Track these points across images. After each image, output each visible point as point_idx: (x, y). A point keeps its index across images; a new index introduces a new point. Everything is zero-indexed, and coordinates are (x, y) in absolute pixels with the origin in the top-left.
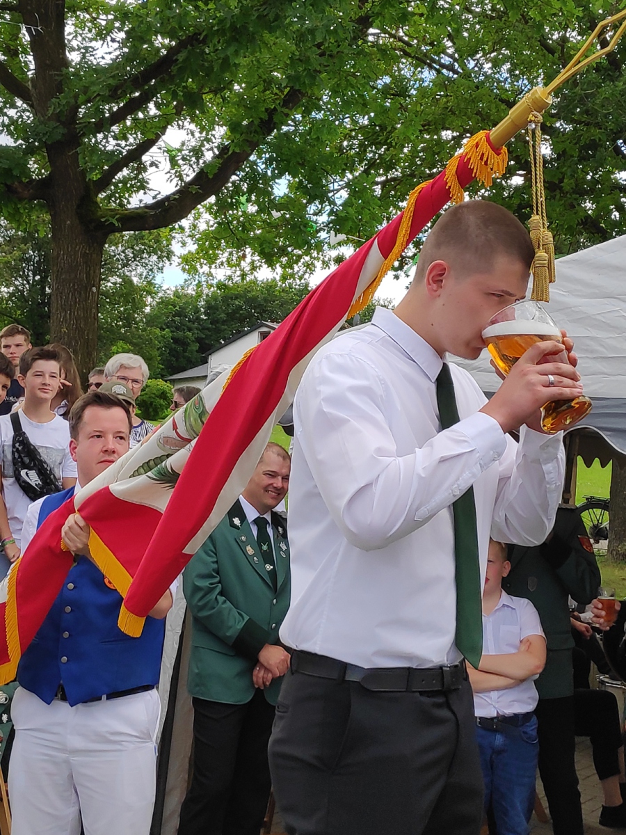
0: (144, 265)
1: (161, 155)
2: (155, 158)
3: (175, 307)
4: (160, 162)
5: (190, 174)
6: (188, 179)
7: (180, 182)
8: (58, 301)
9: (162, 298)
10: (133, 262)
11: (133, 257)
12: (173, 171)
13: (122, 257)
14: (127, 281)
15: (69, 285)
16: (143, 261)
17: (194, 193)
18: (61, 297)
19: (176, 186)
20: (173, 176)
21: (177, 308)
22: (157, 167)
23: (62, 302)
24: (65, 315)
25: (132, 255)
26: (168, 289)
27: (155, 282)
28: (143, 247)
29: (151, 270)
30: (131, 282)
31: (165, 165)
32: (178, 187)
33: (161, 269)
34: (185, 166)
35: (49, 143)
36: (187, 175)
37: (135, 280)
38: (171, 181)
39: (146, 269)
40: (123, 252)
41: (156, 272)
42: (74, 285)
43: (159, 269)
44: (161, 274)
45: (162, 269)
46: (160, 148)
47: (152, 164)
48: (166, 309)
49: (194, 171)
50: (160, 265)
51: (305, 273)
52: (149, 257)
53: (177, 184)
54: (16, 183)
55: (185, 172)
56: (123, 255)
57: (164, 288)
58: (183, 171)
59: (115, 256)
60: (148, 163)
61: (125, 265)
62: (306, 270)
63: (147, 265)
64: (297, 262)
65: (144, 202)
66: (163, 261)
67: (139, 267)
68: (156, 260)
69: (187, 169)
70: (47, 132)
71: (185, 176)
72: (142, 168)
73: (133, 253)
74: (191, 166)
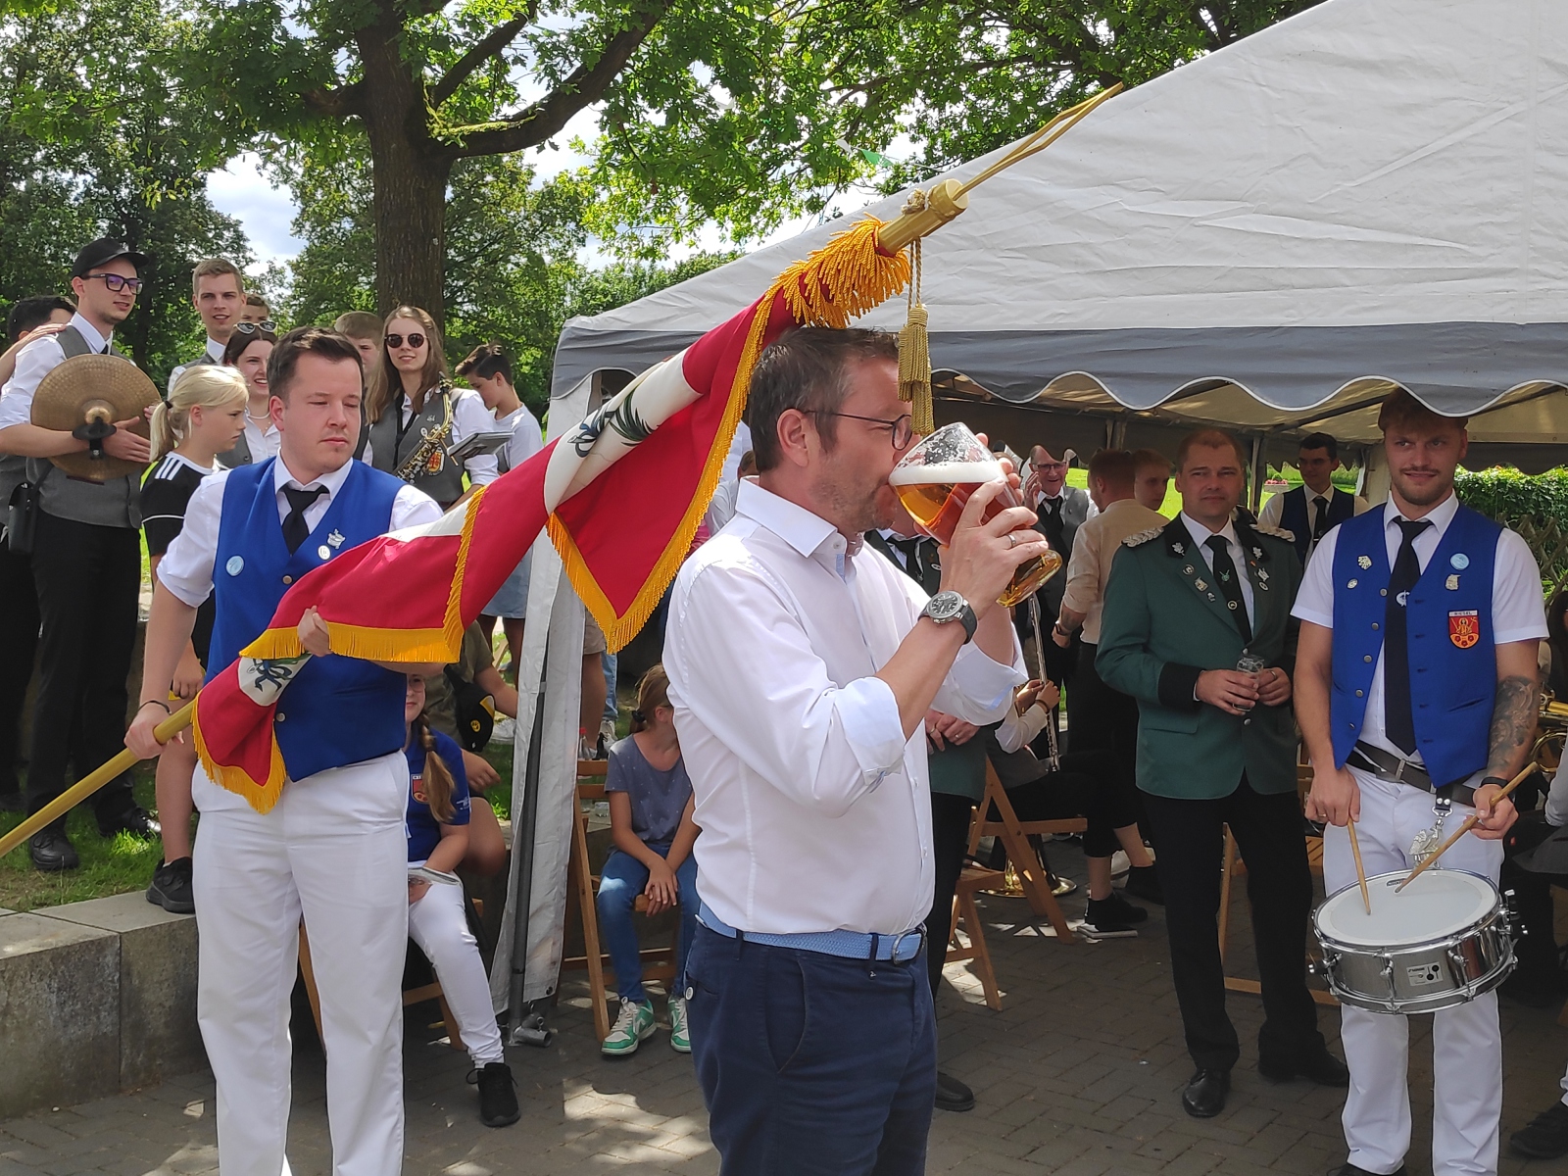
0: (558, 236)
1: (528, 47)
2: (519, 52)
3: (605, 296)
4: (526, 57)
5: (568, 70)
6: (564, 78)
7: (552, 83)
8: (385, 261)
9: (587, 284)
10: (541, 232)
11: (542, 225)
12: (543, 67)
13: (526, 226)
14: (536, 260)
15: (400, 236)
16: (556, 230)
17: (568, 93)
18: (389, 254)
19: (548, 89)
20: (543, 75)
21: (609, 298)
22: (524, 65)
23: (390, 261)
24: (396, 281)
25: (539, 223)
26: (595, 271)
27: (577, 262)
28: (555, 211)
29: (569, 243)
30: (541, 260)
31: (533, 60)
32: (551, 90)
33: (582, 242)
34: (558, 59)
35: (359, 29)
36: (565, 73)
37: (547, 259)
38: (540, 82)
39: (561, 242)
40: (527, 218)
41: (575, 246)
42: (406, 236)
43: (579, 240)
44: (583, 248)
45: (584, 241)
46: (525, 37)
47: (518, 60)
48: (594, 299)
49: (572, 65)
50: (580, 236)
51: (767, 225)
52: (565, 224)
53: (549, 85)
54: (317, 91)
55: (559, 68)
56: (528, 223)
57: (589, 270)
58: (556, 65)
59: (515, 224)
60: (510, 60)
61: (533, 237)
62: (768, 222)
63: (562, 235)
64: (754, 211)
65: (502, 113)
66: (584, 230)
67: (550, 240)
68: (575, 228)
69: (561, 63)
70: (354, 14)
71: (559, 73)
72: (502, 67)
73: (541, 219)
74: (566, 58)
